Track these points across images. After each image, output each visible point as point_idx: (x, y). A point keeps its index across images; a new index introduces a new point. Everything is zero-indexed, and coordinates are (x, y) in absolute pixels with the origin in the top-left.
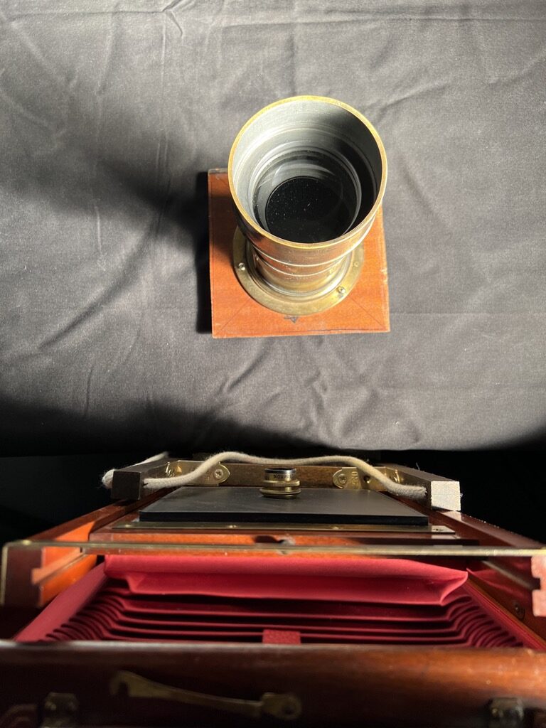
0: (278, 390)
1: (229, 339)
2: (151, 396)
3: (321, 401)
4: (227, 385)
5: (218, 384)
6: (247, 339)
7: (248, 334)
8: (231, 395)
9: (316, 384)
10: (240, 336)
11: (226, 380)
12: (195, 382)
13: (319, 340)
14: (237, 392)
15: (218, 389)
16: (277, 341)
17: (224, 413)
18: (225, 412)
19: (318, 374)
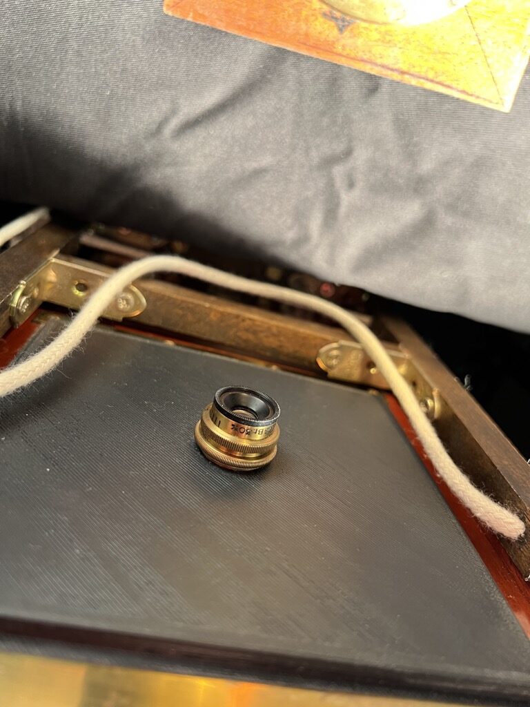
0: (266, 160)
1: (197, 25)
2: (19, 103)
3: (337, 205)
4: (174, 123)
5: (156, 115)
6: (235, 37)
7: (240, 28)
8: (175, 146)
9: (338, 171)
10: (221, 26)
11: (174, 112)
12: (111, 97)
13: (373, 84)
14: (189, 143)
15: (154, 127)
16: (291, 60)
17: (157, 178)
18: (159, 176)
19: (348, 153)
